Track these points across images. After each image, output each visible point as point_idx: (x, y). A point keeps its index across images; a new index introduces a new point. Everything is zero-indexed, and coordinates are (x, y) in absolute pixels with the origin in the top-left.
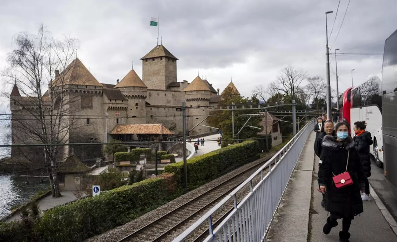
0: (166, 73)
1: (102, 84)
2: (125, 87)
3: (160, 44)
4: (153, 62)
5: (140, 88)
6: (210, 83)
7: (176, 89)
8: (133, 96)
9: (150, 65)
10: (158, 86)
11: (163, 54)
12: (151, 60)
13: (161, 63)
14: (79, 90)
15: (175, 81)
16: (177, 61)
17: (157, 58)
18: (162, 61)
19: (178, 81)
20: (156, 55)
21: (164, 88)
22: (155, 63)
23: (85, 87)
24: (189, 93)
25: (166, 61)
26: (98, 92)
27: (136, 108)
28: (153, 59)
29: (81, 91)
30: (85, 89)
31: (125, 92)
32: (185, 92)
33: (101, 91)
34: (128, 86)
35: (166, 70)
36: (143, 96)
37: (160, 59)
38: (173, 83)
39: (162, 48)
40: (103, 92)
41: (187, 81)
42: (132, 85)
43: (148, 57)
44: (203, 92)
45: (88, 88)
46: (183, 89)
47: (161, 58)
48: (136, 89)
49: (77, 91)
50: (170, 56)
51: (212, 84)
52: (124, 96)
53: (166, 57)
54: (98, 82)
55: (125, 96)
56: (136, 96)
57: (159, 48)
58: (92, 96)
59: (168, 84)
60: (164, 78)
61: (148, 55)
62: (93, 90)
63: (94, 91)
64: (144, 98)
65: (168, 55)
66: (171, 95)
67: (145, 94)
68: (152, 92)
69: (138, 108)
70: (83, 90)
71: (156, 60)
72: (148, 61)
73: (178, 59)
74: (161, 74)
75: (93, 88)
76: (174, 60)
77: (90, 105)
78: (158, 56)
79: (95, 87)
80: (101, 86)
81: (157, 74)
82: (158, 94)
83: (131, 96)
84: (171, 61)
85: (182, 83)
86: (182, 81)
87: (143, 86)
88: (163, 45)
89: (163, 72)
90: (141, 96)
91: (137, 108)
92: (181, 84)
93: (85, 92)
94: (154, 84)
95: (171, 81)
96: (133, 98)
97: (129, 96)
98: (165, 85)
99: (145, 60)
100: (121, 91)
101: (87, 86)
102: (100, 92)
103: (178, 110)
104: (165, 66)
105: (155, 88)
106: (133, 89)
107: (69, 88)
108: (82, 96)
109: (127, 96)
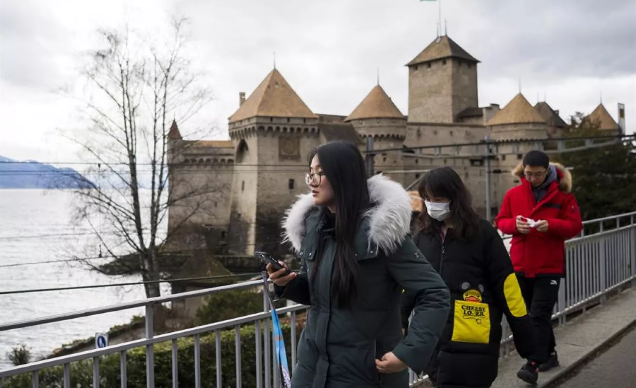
0: (454, 90)
1: (317, 114)
2: (362, 119)
3: (443, 34)
4: (429, 70)
5: (390, 121)
6: (554, 109)
7: (474, 121)
8: (376, 136)
9: (423, 76)
10: (439, 117)
11: (448, 52)
12: (425, 67)
13: (444, 70)
14: (274, 127)
15: (473, 106)
16: (478, 65)
17: (436, 61)
18: (445, 66)
19: (480, 105)
20: (434, 55)
21: (449, 120)
22: (432, 71)
23: (285, 121)
24: (500, 129)
25: (453, 67)
26: (310, 130)
27: (382, 160)
28: (429, 63)
29: (278, 128)
30: (286, 124)
31: (363, 129)
32: (491, 126)
33: (316, 128)
34: (367, 116)
35: (454, 85)
36: (398, 136)
37: (441, 63)
38: (469, 110)
39: (446, 41)
40: (319, 130)
41: (498, 106)
42: (376, 115)
43: (419, 61)
44: (531, 127)
45: (292, 122)
46: (487, 121)
47: (444, 60)
48: (385, 123)
49: (270, 128)
50: (463, 56)
51: (558, 111)
52: (360, 136)
53: (453, 58)
54: (310, 111)
55: (362, 135)
56: (382, 136)
57: (440, 42)
58: (299, 138)
59: (457, 112)
60: (449, 100)
61: (419, 56)
62: (300, 127)
63: (303, 128)
64: (399, 139)
65: (457, 55)
66: (463, 134)
67: (401, 132)
68: (422, 128)
69: (388, 159)
70: (282, 127)
71: (434, 67)
72: (419, 68)
73: (479, 62)
74: (444, 92)
75: (301, 122)
76: (472, 63)
77: (295, 153)
78: (438, 57)
79: (305, 119)
80: (315, 119)
81: (435, 92)
82: (435, 133)
83: (373, 136)
84: (464, 67)
85: (487, 108)
86: (488, 105)
87: (396, 115)
88: (449, 36)
89: (447, 89)
90: (393, 136)
91: (385, 159)
92: (484, 111)
93: (285, 129)
94: (431, 114)
95: (464, 107)
96: (378, 140)
97: (370, 136)
98: (451, 114)
99: (413, 66)
100: (355, 126)
101: (288, 119)
102: (313, 130)
103: (476, 163)
104: (451, 77)
105: (433, 121)
106: (378, 123)
107: (257, 123)
108: (280, 138)
109: (365, 136)
